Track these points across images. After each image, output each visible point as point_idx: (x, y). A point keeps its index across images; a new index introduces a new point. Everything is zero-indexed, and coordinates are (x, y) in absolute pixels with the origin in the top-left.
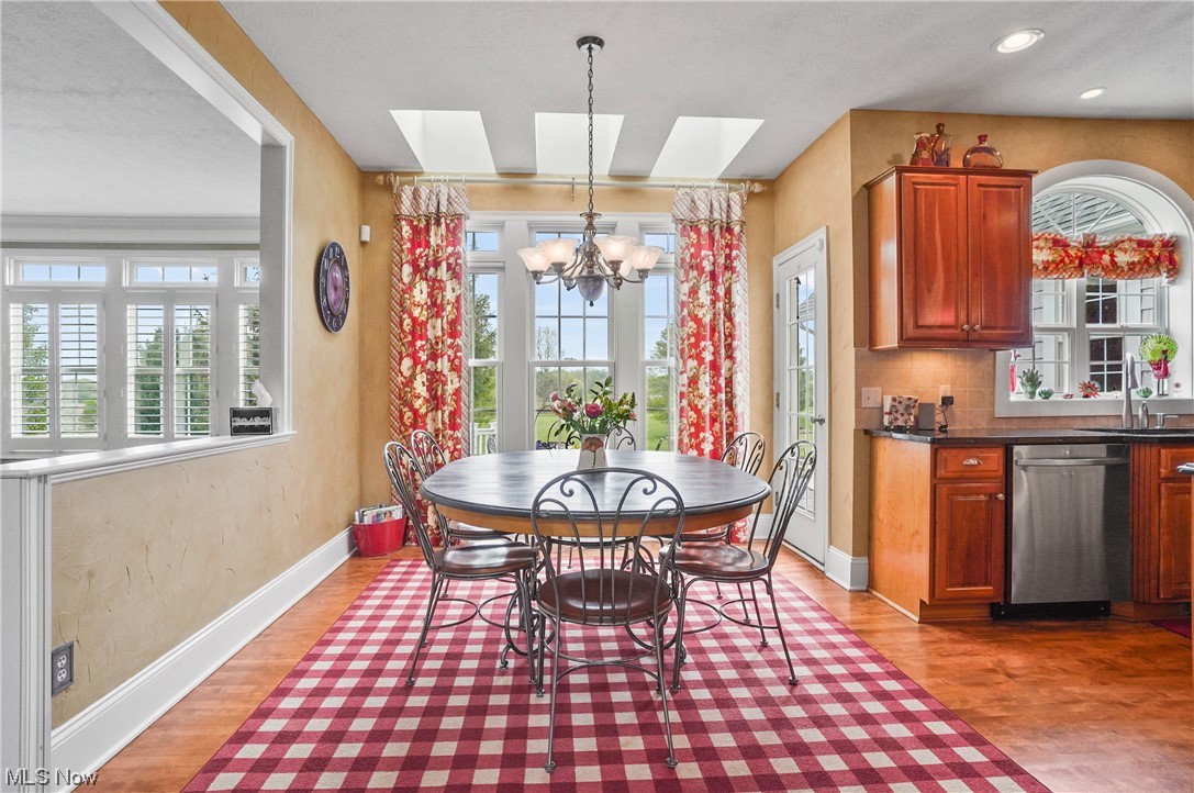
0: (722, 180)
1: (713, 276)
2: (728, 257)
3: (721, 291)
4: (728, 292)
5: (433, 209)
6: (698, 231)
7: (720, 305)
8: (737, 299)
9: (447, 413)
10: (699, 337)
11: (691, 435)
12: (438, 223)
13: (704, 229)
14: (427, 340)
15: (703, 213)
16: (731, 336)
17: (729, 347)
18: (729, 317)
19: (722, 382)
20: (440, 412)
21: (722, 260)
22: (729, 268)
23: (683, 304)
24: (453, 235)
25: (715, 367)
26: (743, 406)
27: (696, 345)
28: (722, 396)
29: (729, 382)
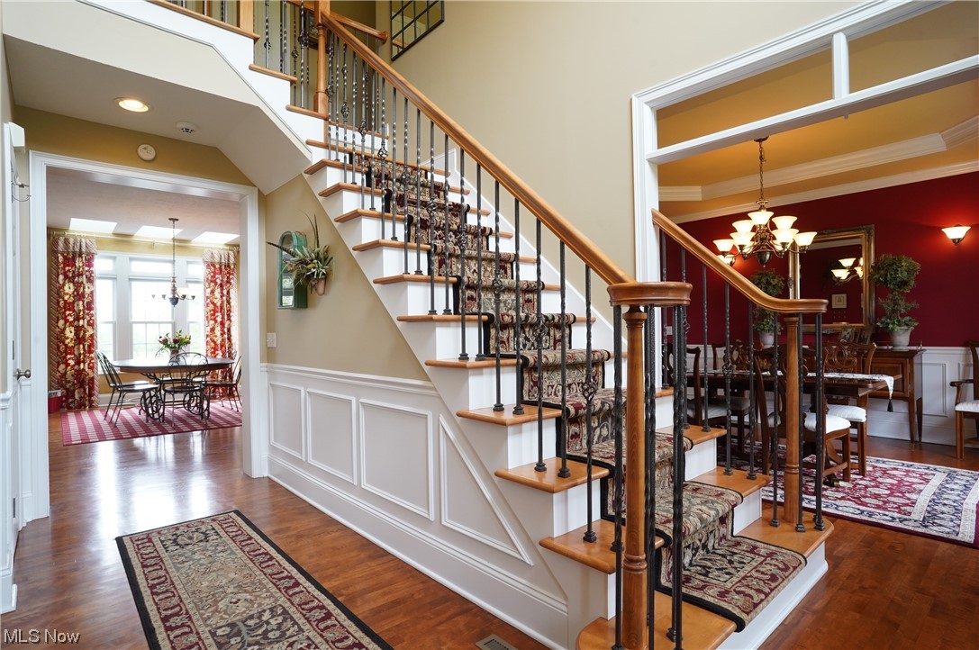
0: (227, 245)
1: (221, 286)
2: (228, 277)
3: (225, 292)
4: (228, 292)
5: (77, 250)
6: (214, 267)
7: (225, 298)
8: (232, 295)
9: (86, 346)
10: (215, 311)
11: (212, 353)
12: (80, 256)
13: (218, 266)
14: (74, 311)
15: (217, 260)
16: (229, 311)
17: (229, 315)
18: (229, 302)
19: (226, 330)
20: (81, 346)
21: (225, 279)
22: (228, 282)
23: (208, 298)
24: (89, 262)
25: (222, 324)
26: (235, 340)
27: (213, 315)
28: (226, 336)
29: (229, 330)
